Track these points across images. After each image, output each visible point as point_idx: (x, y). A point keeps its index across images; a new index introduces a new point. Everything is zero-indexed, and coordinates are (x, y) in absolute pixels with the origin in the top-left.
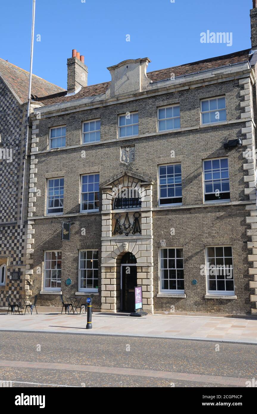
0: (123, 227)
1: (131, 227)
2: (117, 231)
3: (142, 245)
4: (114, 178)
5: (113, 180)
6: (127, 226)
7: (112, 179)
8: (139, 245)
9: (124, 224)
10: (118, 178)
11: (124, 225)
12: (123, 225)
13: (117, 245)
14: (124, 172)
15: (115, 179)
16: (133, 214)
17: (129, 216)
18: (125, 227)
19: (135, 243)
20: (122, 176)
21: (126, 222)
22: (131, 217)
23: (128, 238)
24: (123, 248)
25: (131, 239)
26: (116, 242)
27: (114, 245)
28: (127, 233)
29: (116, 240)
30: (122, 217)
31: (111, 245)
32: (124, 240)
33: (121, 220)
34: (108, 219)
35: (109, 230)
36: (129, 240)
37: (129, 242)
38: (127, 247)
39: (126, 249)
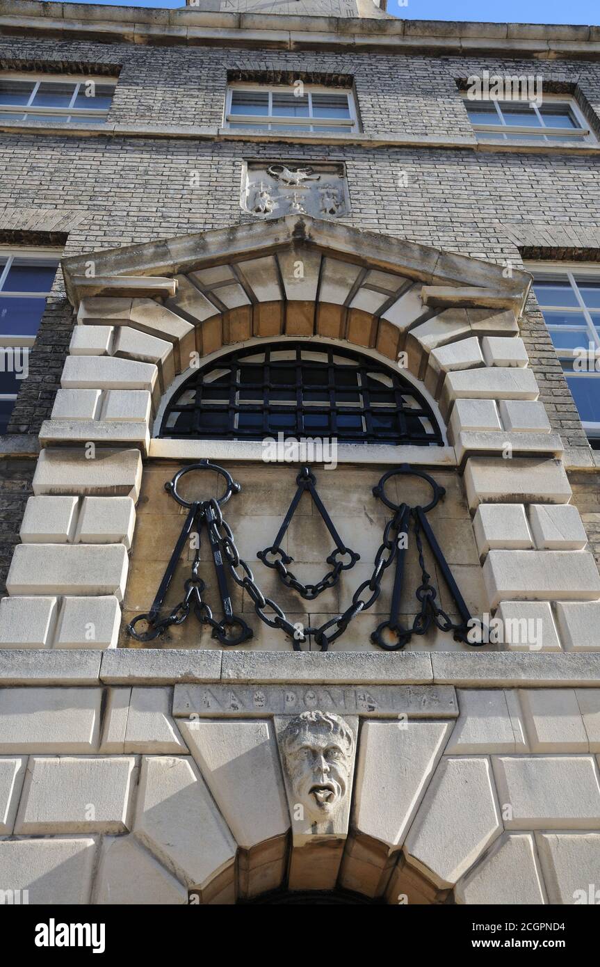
0: (262, 579)
1: (354, 579)
2: (194, 609)
3: (532, 749)
4: (209, 239)
5: (194, 250)
6: (309, 572)
7: (189, 243)
8: (492, 753)
9: (275, 549)
10: (242, 247)
11: (275, 558)
12: (261, 555)
13: (187, 752)
14: (291, 224)
15: (214, 252)
16: (372, 478)
17: (326, 494)
18: (285, 580)
19: (445, 727)
20: (269, 243)
21: (291, 540)
22: (344, 503)
23: (344, 670)
24: (281, 783)
25: (385, 687)
26: (175, 711)
27: (145, 742)
28: (313, 636)
29: (186, 685)
30: (251, 499)
31: (111, 750)
32: (286, 686)
33: (242, 517)
34: (101, 488)
35: (106, 584)
36: (355, 692)
37: (362, 719)
38: (345, 767)
39: (338, 787)
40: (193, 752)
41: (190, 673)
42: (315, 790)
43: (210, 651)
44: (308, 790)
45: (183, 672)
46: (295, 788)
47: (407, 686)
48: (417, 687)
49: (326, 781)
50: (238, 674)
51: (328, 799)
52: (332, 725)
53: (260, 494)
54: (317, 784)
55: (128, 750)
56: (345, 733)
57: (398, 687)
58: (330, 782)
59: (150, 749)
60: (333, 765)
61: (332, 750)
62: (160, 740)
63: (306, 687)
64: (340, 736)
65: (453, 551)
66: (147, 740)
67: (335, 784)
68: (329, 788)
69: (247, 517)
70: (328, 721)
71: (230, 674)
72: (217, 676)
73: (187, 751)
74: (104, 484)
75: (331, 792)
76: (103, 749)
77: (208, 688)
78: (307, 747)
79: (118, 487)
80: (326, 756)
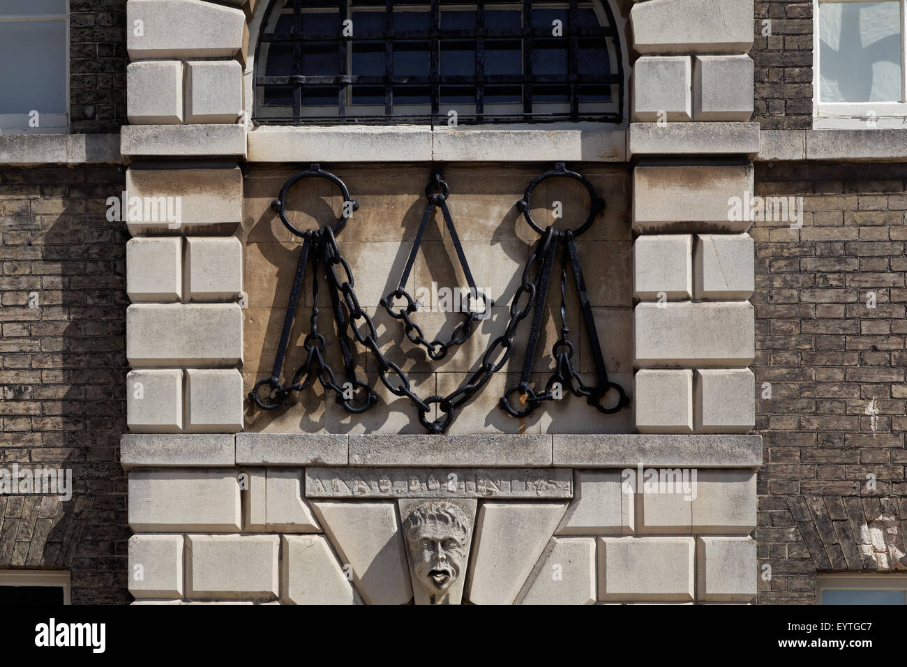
3: (639, 530)
8: (599, 534)
9: (401, 292)
12: (385, 303)
19: (560, 508)
21: (418, 277)
22: (481, 221)
23: (466, 455)
24: (405, 560)
25: (504, 471)
26: (308, 493)
27: (284, 524)
28: (439, 404)
29: (316, 469)
30: (372, 216)
31: (255, 530)
32: (410, 470)
33: (362, 245)
34: (203, 227)
35: (228, 357)
36: (476, 475)
37: (481, 501)
38: (459, 557)
39: (453, 571)
40: (327, 532)
41: (320, 458)
42: (434, 573)
43: (337, 435)
44: (428, 573)
45: (312, 457)
46: (417, 572)
47: (527, 470)
48: (536, 471)
49: (442, 566)
50: (364, 459)
51: (443, 582)
52: (450, 519)
53: (382, 210)
54: (434, 568)
55: (269, 530)
56: (461, 526)
57: (517, 470)
58: (446, 568)
59: (288, 530)
60: (449, 554)
61: (448, 541)
62: (297, 522)
63: (429, 471)
64: (456, 528)
65: (604, 288)
66: (285, 523)
67: (450, 569)
68: (445, 572)
69: (368, 245)
70: (447, 515)
71: (357, 460)
72: (345, 462)
73: (321, 531)
74: (206, 222)
75: (446, 576)
76: (247, 529)
77: (336, 472)
78: (426, 539)
79: (222, 224)
80: (443, 546)
